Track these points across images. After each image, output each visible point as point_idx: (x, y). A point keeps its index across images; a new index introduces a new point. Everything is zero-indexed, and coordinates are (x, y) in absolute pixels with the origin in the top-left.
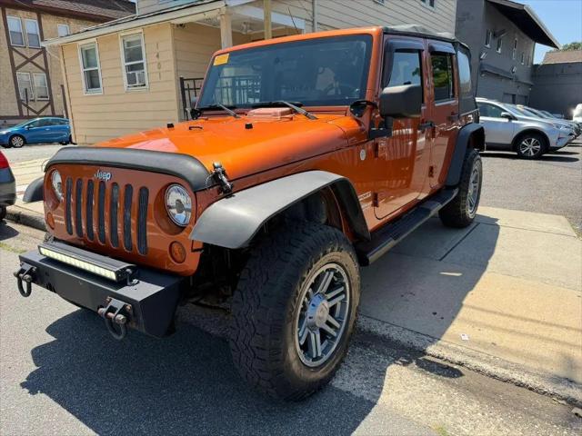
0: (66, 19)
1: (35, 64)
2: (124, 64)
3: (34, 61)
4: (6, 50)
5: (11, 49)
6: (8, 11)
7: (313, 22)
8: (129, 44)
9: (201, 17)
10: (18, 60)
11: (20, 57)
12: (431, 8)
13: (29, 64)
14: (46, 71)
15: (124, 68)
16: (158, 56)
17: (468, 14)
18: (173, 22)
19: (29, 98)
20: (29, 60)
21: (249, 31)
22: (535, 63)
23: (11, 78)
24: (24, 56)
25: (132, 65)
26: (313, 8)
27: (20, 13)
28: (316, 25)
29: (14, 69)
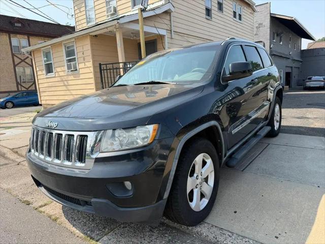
0: (42, 38)
1: (26, 63)
2: (65, 59)
3: (25, 61)
4: (11, 56)
5: (13, 55)
6: (12, 35)
7: (171, 31)
8: (68, 48)
9: (105, 30)
10: (17, 61)
11: (18, 59)
12: (239, 21)
13: (23, 63)
14: (32, 66)
15: (65, 61)
16: (83, 54)
17: (262, 24)
18: (91, 34)
19: (22, 81)
20: (23, 61)
21: (135, 37)
22: (302, 49)
23: (13, 71)
24: (20, 59)
25: (69, 59)
26: (171, 23)
27: (18, 36)
28: (173, 32)
29: (15, 66)
